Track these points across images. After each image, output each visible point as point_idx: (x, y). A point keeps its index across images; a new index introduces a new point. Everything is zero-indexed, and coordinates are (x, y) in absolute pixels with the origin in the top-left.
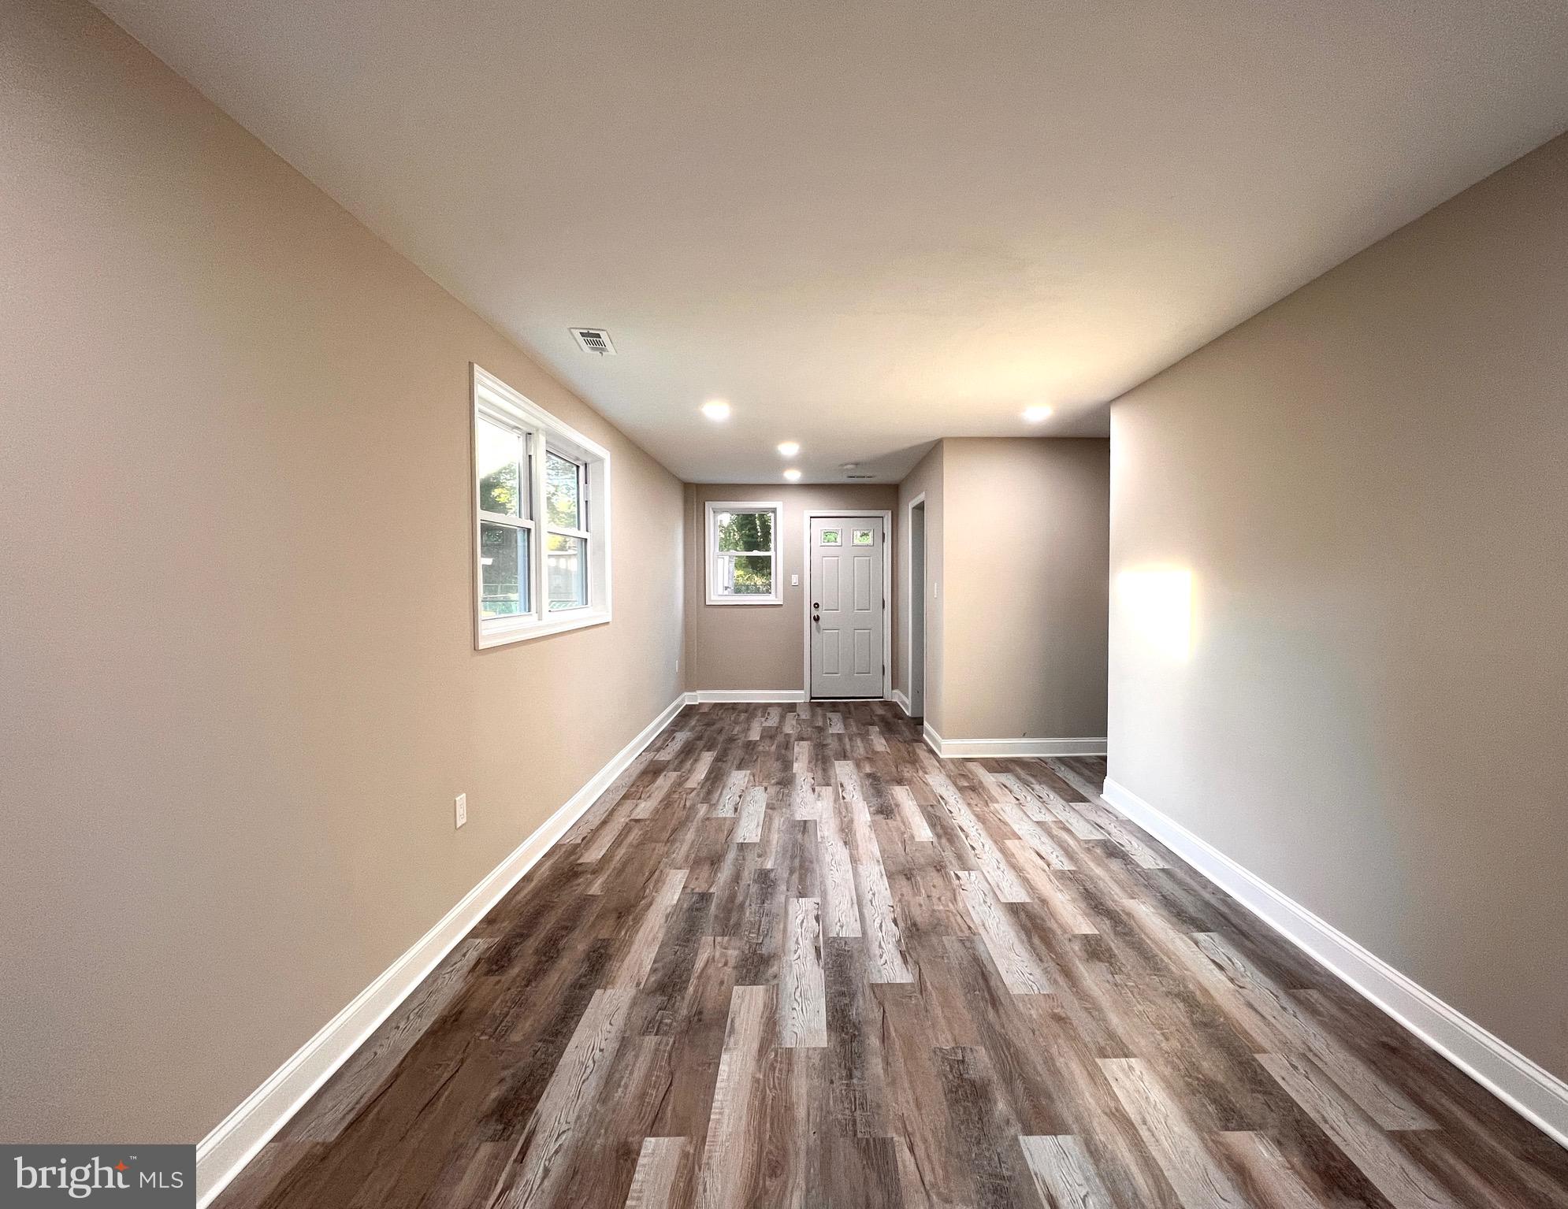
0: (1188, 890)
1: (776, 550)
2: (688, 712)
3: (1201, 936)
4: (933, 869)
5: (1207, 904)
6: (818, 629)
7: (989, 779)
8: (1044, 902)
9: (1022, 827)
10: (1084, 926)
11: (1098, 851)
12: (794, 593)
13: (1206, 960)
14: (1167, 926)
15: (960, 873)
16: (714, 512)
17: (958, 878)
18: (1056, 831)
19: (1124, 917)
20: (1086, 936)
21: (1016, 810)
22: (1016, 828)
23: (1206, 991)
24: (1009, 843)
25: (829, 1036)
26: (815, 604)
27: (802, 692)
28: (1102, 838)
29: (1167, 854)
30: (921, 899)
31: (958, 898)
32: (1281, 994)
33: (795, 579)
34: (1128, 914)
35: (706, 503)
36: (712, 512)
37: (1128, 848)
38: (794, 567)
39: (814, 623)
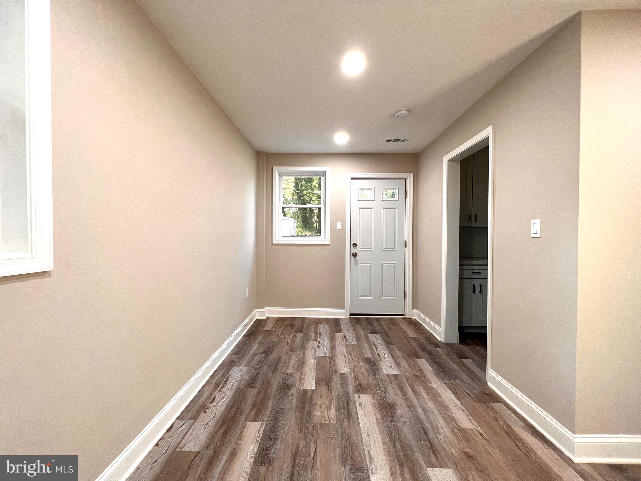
1: (325, 204)
2: (259, 323)
6: (356, 263)
12: (338, 234)
16: (280, 175)
26: (354, 244)
27: (343, 310)
33: (339, 225)
35: (273, 167)
36: (278, 175)
38: (339, 216)
39: (352, 258)
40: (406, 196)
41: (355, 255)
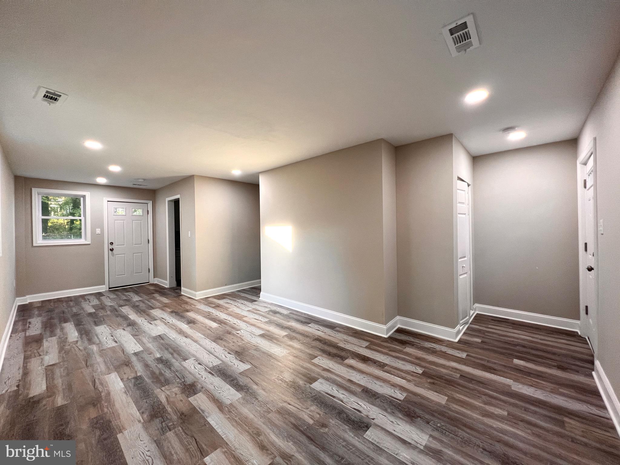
0: (299, 316)
1: (85, 217)
3: (310, 325)
4: (227, 334)
5: (305, 318)
6: (113, 255)
7: (221, 302)
8: (268, 331)
9: (244, 313)
10: (284, 333)
11: (271, 313)
12: (98, 238)
13: (315, 330)
14: (301, 326)
15: (237, 332)
17: (238, 334)
18: (255, 312)
19: (291, 327)
20: (286, 335)
21: (238, 309)
22: (243, 314)
23: (320, 336)
24: (244, 319)
25: (240, 393)
26: (110, 243)
27: (104, 286)
28: (269, 310)
29: (288, 309)
30: (232, 344)
31: (243, 339)
32: (332, 331)
33: (98, 231)
34: (291, 326)
35: (32, 188)
37: (277, 310)
38: (98, 225)
39: (110, 252)
40: (148, 214)
41: (112, 250)
